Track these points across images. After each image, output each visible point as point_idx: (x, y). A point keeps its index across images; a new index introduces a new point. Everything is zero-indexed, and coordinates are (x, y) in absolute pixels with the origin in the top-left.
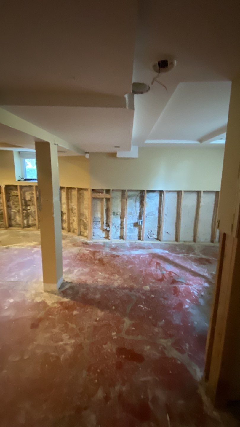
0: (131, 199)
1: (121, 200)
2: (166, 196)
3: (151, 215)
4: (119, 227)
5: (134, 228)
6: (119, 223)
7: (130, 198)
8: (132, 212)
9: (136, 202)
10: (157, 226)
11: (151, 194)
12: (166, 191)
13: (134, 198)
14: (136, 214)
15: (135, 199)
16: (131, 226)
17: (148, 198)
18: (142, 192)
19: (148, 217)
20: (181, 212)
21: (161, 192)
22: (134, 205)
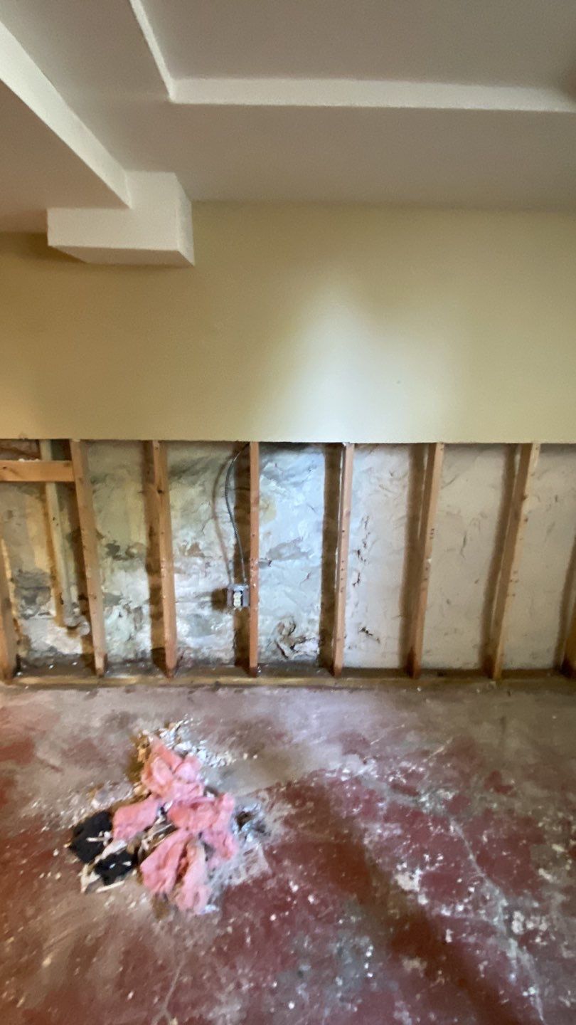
0: (193, 484)
1: (140, 488)
2: (356, 468)
3: (292, 557)
4: (146, 609)
5: (217, 613)
6: (145, 594)
7: (183, 480)
8: (202, 545)
9: (214, 496)
10: (319, 605)
11: (289, 461)
12: (356, 445)
13: (208, 478)
14: (220, 553)
15: (209, 487)
16: (202, 605)
17: (272, 476)
18: (242, 449)
19: (278, 567)
20: (427, 545)
21: (334, 452)
22: (210, 512)
